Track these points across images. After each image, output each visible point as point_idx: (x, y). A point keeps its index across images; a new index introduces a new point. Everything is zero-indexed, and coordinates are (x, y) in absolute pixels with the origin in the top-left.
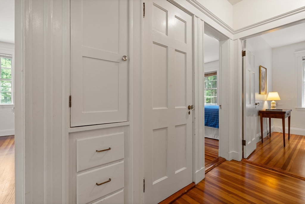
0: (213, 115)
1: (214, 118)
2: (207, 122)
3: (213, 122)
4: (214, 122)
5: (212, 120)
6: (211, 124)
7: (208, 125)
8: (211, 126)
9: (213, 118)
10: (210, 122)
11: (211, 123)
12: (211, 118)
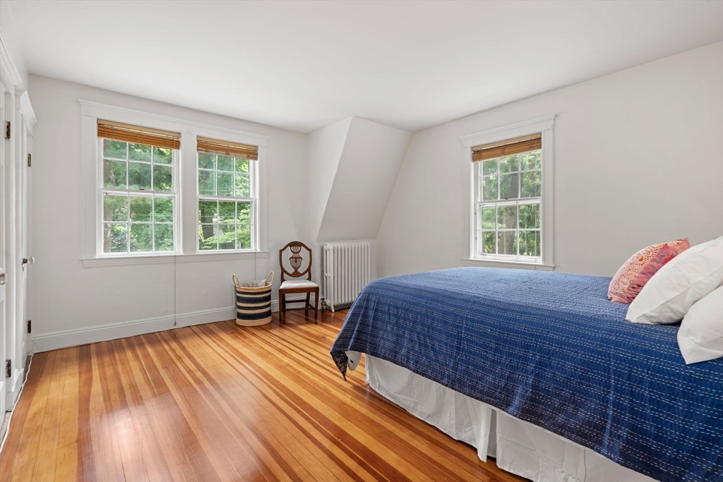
0: (573, 360)
1: (582, 378)
2: (531, 399)
3: (577, 406)
4: (582, 405)
5: (566, 393)
6: (561, 418)
7: (541, 416)
8: (561, 430)
9: (574, 382)
10: (557, 402)
11: (560, 410)
12: (560, 377)
